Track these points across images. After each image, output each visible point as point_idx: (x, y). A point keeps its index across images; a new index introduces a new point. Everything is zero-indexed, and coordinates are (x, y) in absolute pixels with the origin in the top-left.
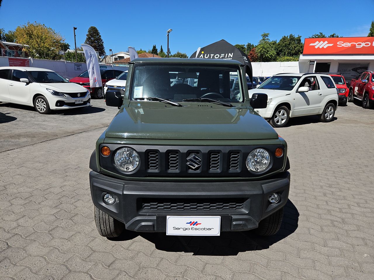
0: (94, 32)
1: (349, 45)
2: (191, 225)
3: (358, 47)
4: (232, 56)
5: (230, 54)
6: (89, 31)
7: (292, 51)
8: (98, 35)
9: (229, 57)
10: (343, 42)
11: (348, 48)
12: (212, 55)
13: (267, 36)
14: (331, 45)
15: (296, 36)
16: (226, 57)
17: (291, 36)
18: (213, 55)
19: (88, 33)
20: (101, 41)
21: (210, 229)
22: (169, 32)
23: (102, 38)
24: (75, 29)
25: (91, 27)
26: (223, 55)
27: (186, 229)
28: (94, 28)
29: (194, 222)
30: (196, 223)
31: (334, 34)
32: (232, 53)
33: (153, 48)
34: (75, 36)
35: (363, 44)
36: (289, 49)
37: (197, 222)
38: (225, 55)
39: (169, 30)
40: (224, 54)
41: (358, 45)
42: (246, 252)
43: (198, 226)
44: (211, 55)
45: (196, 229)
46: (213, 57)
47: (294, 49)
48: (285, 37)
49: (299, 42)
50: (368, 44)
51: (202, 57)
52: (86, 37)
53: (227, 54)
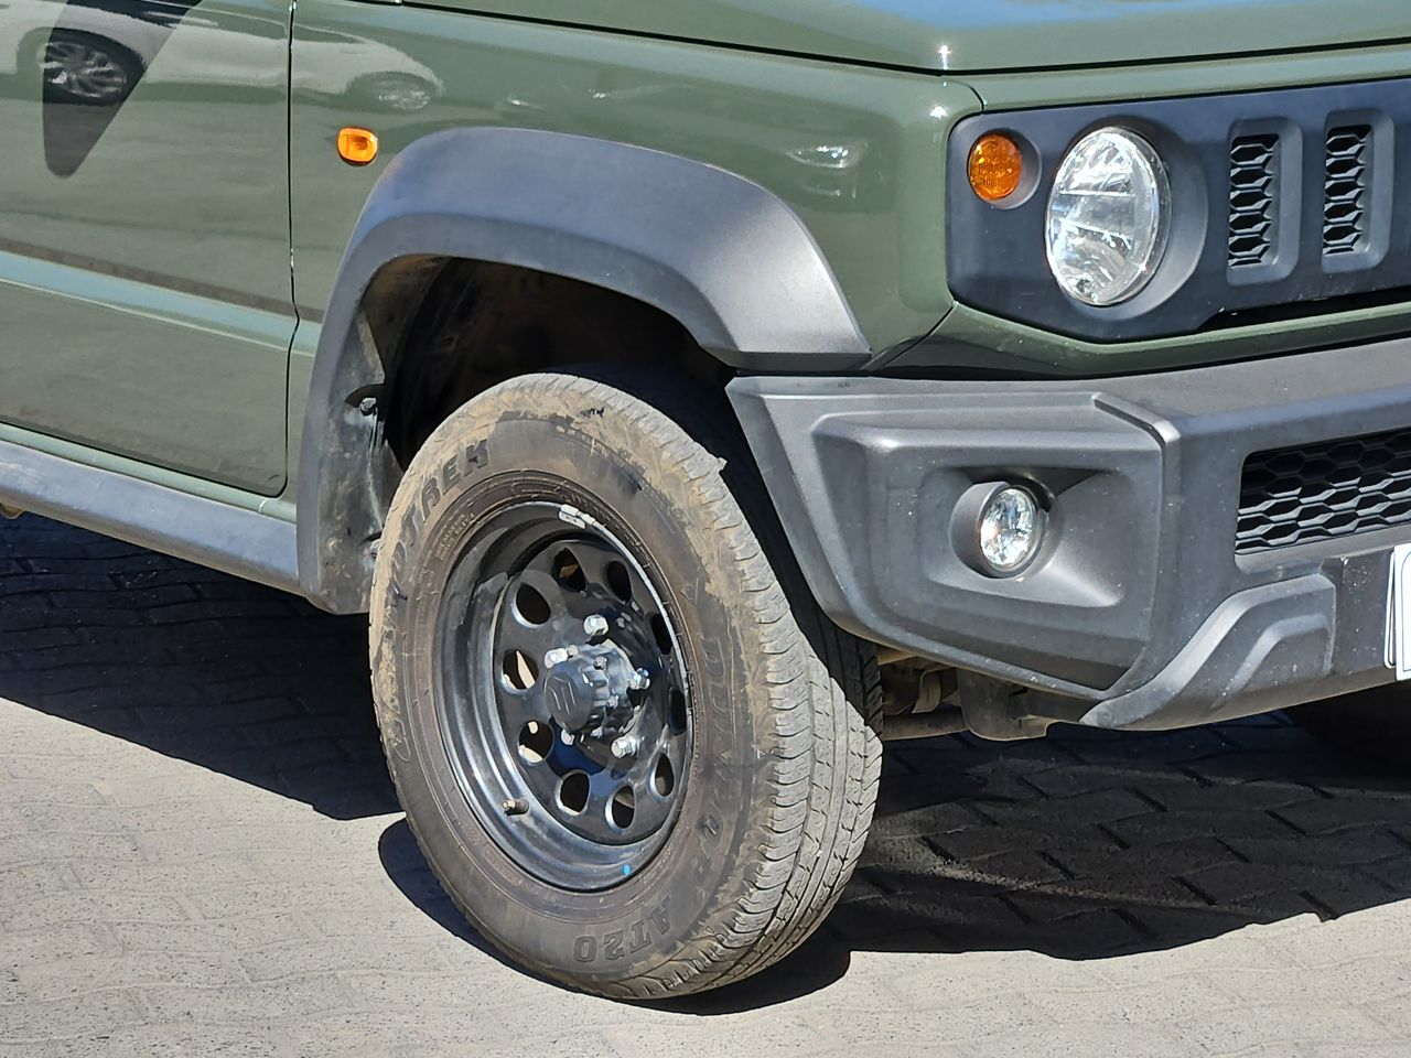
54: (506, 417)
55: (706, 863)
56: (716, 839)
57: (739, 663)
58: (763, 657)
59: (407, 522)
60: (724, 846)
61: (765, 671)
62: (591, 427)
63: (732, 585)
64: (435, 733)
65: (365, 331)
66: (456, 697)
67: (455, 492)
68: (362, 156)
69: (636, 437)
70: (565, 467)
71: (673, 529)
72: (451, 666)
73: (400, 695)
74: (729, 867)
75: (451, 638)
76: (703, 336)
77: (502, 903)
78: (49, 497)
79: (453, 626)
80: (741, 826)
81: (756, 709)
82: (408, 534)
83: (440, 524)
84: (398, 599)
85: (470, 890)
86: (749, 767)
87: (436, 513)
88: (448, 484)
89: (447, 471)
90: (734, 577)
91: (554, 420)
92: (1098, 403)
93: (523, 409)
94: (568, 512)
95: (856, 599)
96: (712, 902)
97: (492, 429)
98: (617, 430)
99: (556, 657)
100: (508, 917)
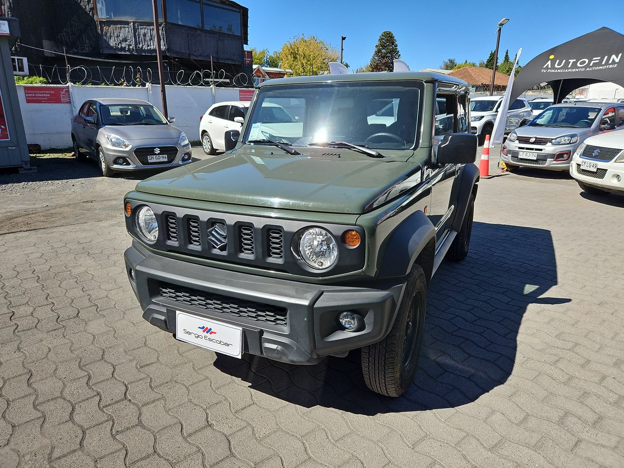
0: (387, 39)
2: (204, 331)
4: (617, 60)
5: (614, 56)
6: (381, 40)
8: (393, 43)
9: (610, 62)
12: (572, 61)
16: (603, 63)
18: (575, 60)
19: (377, 43)
20: (396, 54)
21: (228, 345)
22: (501, 25)
23: (399, 48)
24: (344, 39)
25: (384, 33)
26: (596, 59)
27: (198, 336)
28: (387, 34)
29: (207, 328)
30: (209, 331)
32: (620, 55)
33: (490, 57)
34: (342, 49)
37: (210, 329)
38: (601, 60)
39: (502, 20)
40: (599, 58)
42: (329, 409)
43: (212, 336)
44: (570, 61)
45: (210, 340)
46: (575, 64)
51: (550, 67)
52: (376, 49)
53: (606, 57)
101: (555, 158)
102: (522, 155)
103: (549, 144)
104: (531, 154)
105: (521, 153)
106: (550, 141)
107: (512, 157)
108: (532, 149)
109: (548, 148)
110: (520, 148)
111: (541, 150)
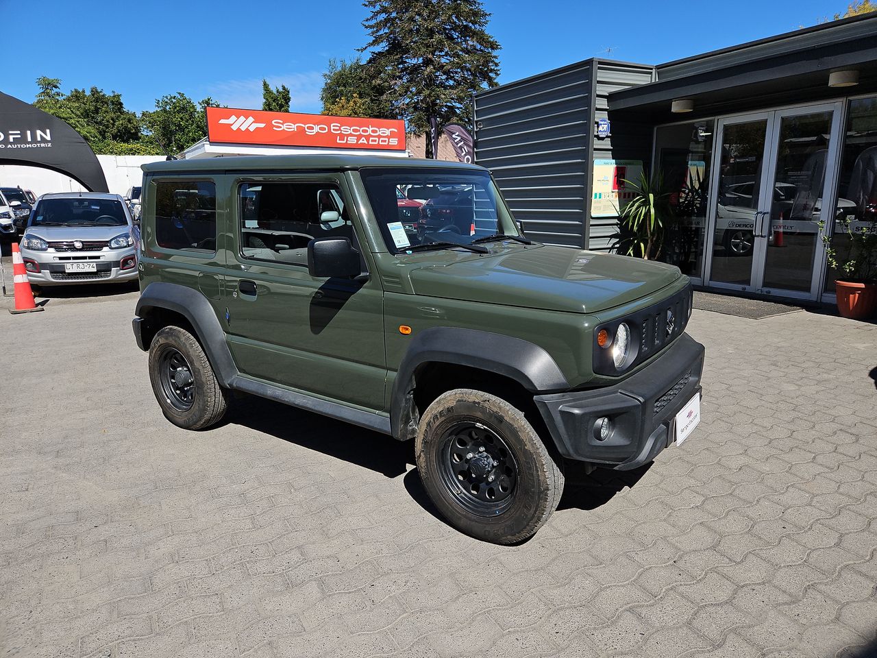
1: (293, 127)
3: (309, 132)
7: (107, 128)
10: (281, 122)
11: (293, 135)
13: (56, 87)
14: (262, 125)
15: (108, 93)
17: (94, 91)
31: (209, 99)
35: (316, 129)
36: (100, 123)
41: (309, 128)
47: (113, 125)
48: (76, 91)
49: (119, 109)
50: (324, 129)
54: (459, 401)
55: (527, 516)
56: (530, 510)
57: (536, 467)
58: (543, 465)
59: (428, 424)
60: (532, 511)
61: (544, 468)
62: (486, 405)
63: (533, 447)
64: (437, 476)
65: (414, 377)
66: (441, 465)
67: (443, 418)
68: (407, 332)
69: (500, 408)
70: (479, 415)
71: (514, 432)
72: (440, 458)
73: (427, 465)
74: (533, 516)
75: (440, 451)
76: (526, 386)
77: (460, 518)
78: (316, 409)
79: (441, 449)
80: (537, 507)
81: (541, 478)
82: (429, 427)
83: (438, 426)
84: (425, 442)
85: (449, 514)
86: (540, 492)
87: (437, 423)
88: (441, 416)
89: (441, 413)
90: (533, 445)
91: (474, 402)
92: (620, 393)
93: (464, 399)
94: (478, 425)
95: (571, 451)
96: (528, 525)
97: (455, 404)
98: (495, 406)
99: (470, 455)
100: (462, 522)
101: (121, 265)
102: (71, 268)
103: (105, 249)
104: (85, 264)
105: (68, 266)
106: (106, 244)
107: (51, 273)
108: (84, 258)
109: (107, 255)
110: (61, 258)
111: (98, 257)
